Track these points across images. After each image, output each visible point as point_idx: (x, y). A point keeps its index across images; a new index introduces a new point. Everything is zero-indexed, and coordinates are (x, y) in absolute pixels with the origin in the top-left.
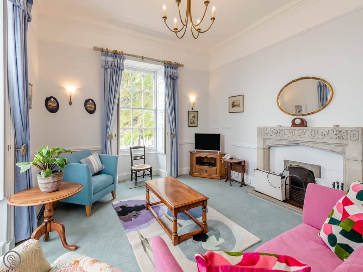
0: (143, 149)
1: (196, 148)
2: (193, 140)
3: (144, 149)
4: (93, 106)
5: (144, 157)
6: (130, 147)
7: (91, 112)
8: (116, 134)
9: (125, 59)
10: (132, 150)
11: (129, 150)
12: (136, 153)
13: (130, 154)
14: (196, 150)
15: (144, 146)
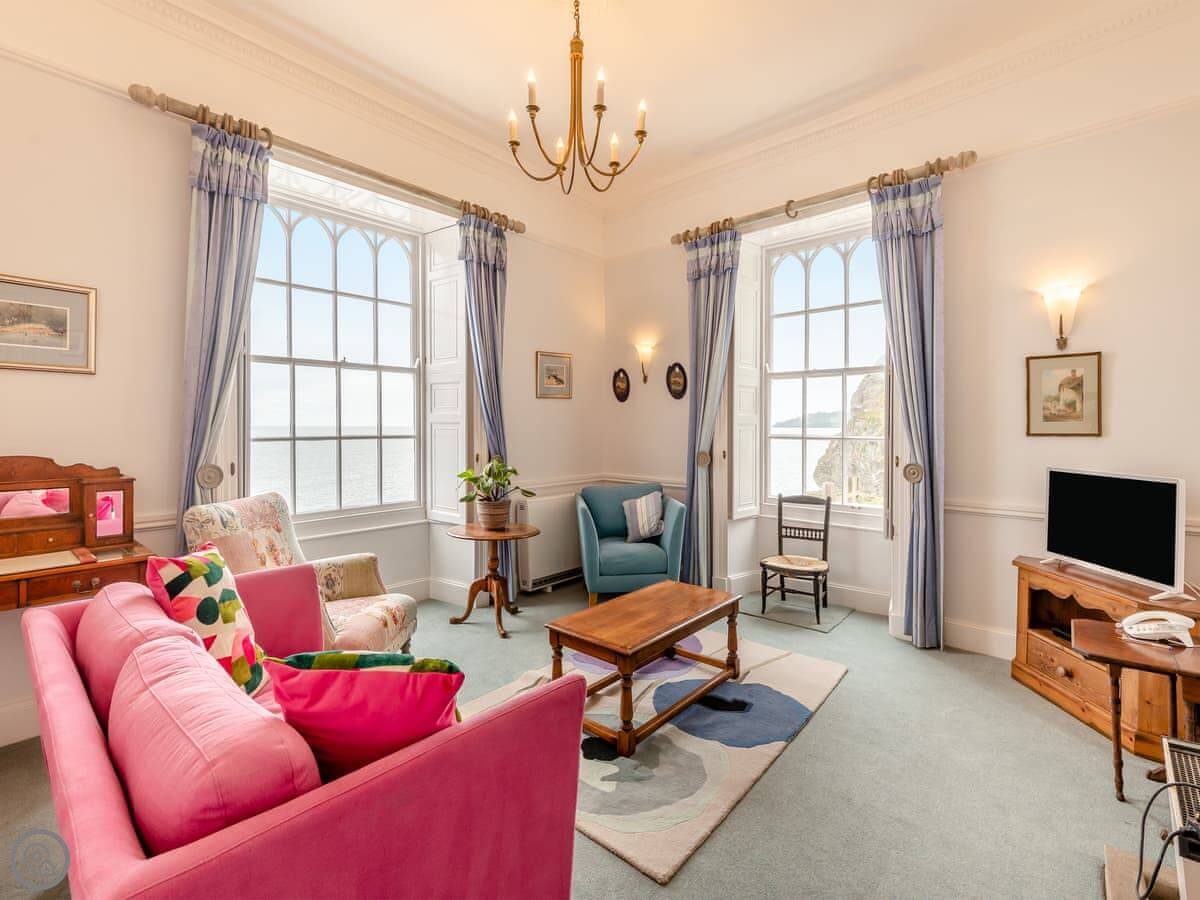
0: (823, 508)
1: (1051, 548)
2: (1040, 504)
3: (828, 509)
4: (681, 381)
5: (823, 536)
6: (780, 496)
7: (678, 395)
8: (724, 452)
9: (740, 234)
10: (784, 505)
11: (776, 504)
12: (795, 516)
13: (776, 517)
14: (1053, 557)
15: (829, 499)
